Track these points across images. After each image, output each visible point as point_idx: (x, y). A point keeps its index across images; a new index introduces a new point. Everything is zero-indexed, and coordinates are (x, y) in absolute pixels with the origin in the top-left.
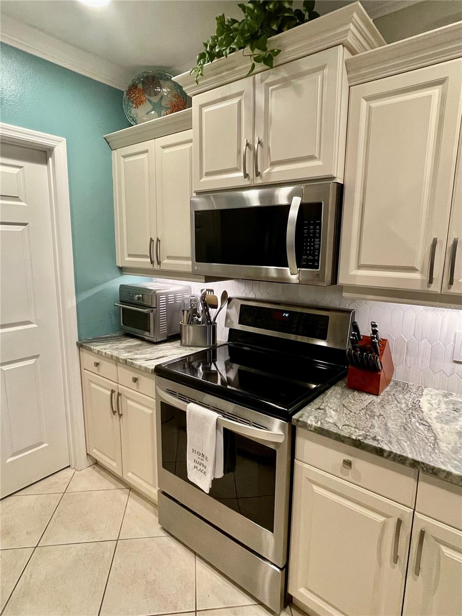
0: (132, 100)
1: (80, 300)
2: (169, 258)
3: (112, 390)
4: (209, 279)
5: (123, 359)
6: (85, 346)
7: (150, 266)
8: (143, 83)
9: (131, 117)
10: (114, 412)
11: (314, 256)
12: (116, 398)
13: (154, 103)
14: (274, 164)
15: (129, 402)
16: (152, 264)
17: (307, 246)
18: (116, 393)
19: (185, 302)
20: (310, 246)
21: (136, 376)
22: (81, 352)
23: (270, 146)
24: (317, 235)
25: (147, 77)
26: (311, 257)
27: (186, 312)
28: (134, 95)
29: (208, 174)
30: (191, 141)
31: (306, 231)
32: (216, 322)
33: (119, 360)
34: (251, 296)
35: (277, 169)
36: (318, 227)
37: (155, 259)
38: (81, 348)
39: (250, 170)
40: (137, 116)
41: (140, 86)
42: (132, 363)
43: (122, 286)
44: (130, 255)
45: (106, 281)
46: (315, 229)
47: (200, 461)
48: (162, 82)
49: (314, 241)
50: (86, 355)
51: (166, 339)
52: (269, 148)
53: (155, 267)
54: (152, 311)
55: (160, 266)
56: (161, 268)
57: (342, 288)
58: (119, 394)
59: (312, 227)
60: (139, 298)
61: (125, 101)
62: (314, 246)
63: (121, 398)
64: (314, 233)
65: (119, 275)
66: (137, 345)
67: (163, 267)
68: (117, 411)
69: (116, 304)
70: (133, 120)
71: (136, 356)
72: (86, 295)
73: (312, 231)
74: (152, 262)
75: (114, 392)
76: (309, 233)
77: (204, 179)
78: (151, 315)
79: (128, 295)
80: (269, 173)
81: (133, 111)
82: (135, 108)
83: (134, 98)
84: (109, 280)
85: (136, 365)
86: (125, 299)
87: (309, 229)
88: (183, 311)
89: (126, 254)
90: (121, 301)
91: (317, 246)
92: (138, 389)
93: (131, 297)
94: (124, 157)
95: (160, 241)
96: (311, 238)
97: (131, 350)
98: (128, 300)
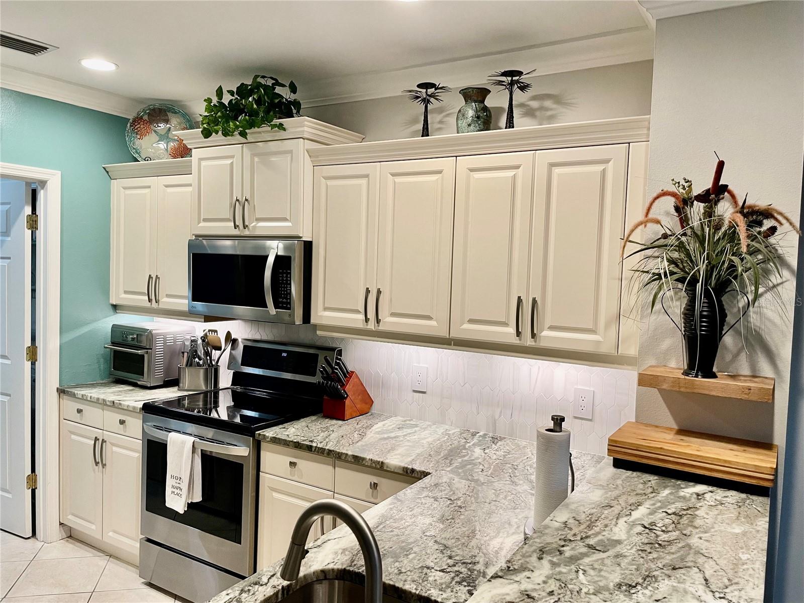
0: (135, 131)
1: (64, 340)
2: (168, 296)
3: (96, 438)
4: (208, 319)
5: (111, 401)
6: (67, 391)
7: (148, 304)
8: (149, 114)
9: (134, 149)
10: (97, 463)
11: (287, 299)
12: (99, 445)
13: (161, 135)
14: (259, 220)
15: (115, 449)
16: (149, 302)
17: (282, 291)
18: (101, 440)
19: (186, 344)
20: (284, 291)
21: (123, 418)
22: (61, 399)
23: (255, 204)
24: (289, 282)
25: (154, 110)
26: (285, 300)
27: (186, 354)
28: (139, 126)
29: (205, 220)
30: (190, 185)
31: (281, 278)
32: (218, 364)
33: (106, 402)
34: (258, 337)
35: (261, 224)
36: (289, 276)
37: (153, 298)
38: (61, 394)
39: (239, 222)
40: (141, 148)
41: (146, 117)
42: (120, 404)
43: (114, 326)
44: (126, 292)
45: (95, 321)
46: (287, 277)
47: (178, 485)
48: (170, 114)
49: (287, 287)
50: (67, 402)
51: (162, 383)
52: (254, 206)
53: (153, 306)
54: (147, 352)
55: (159, 305)
56: (160, 307)
57: (315, 327)
58: (103, 441)
59: (285, 275)
60: (133, 339)
61: (128, 132)
62: (287, 291)
63: (106, 445)
64: (287, 280)
65: (113, 313)
66: (128, 390)
67: (161, 306)
68: (99, 460)
69: (106, 346)
70: (136, 152)
71: (125, 399)
72: (70, 336)
73: (285, 279)
74: (150, 300)
75: (98, 439)
76: (283, 280)
77: (202, 224)
78: (146, 357)
79: (120, 336)
80: (254, 227)
81: (138, 142)
82: (139, 139)
83: (139, 129)
84: (99, 320)
85: (124, 405)
86: (117, 340)
87: (283, 277)
88: (183, 353)
89: (121, 290)
90: (112, 343)
91: (289, 291)
92: (125, 432)
93: (125, 338)
94: (125, 188)
95: (159, 278)
96: (284, 284)
97: (121, 394)
98: (121, 341)
